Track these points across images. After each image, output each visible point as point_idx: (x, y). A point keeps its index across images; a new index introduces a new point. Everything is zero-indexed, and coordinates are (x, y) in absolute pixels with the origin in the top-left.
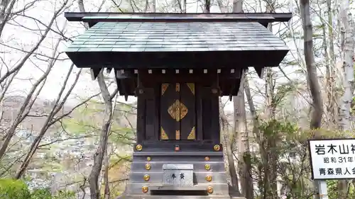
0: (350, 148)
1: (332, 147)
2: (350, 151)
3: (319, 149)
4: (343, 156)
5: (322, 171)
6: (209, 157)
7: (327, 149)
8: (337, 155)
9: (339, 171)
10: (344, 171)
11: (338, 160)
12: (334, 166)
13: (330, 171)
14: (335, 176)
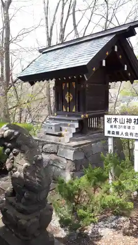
0: (126, 120)
1: (116, 119)
2: (126, 122)
3: (109, 120)
4: (121, 125)
5: (109, 132)
6: (73, 121)
7: (113, 120)
8: (118, 124)
9: (118, 133)
10: (120, 133)
11: (118, 127)
12: (115, 130)
13: (113, 133)
14: (115, 136)
